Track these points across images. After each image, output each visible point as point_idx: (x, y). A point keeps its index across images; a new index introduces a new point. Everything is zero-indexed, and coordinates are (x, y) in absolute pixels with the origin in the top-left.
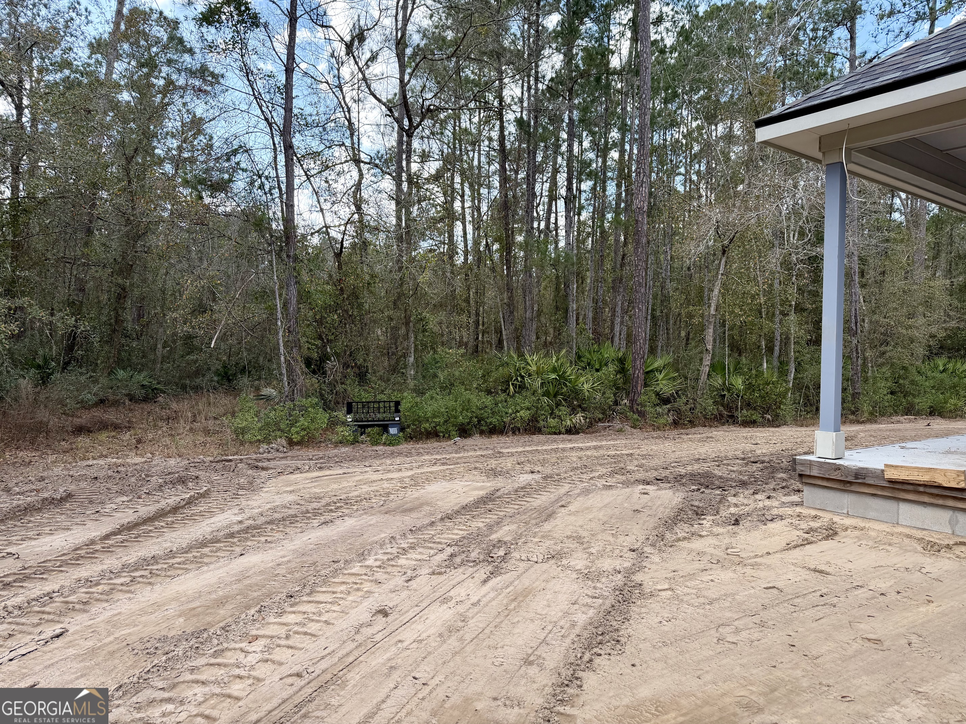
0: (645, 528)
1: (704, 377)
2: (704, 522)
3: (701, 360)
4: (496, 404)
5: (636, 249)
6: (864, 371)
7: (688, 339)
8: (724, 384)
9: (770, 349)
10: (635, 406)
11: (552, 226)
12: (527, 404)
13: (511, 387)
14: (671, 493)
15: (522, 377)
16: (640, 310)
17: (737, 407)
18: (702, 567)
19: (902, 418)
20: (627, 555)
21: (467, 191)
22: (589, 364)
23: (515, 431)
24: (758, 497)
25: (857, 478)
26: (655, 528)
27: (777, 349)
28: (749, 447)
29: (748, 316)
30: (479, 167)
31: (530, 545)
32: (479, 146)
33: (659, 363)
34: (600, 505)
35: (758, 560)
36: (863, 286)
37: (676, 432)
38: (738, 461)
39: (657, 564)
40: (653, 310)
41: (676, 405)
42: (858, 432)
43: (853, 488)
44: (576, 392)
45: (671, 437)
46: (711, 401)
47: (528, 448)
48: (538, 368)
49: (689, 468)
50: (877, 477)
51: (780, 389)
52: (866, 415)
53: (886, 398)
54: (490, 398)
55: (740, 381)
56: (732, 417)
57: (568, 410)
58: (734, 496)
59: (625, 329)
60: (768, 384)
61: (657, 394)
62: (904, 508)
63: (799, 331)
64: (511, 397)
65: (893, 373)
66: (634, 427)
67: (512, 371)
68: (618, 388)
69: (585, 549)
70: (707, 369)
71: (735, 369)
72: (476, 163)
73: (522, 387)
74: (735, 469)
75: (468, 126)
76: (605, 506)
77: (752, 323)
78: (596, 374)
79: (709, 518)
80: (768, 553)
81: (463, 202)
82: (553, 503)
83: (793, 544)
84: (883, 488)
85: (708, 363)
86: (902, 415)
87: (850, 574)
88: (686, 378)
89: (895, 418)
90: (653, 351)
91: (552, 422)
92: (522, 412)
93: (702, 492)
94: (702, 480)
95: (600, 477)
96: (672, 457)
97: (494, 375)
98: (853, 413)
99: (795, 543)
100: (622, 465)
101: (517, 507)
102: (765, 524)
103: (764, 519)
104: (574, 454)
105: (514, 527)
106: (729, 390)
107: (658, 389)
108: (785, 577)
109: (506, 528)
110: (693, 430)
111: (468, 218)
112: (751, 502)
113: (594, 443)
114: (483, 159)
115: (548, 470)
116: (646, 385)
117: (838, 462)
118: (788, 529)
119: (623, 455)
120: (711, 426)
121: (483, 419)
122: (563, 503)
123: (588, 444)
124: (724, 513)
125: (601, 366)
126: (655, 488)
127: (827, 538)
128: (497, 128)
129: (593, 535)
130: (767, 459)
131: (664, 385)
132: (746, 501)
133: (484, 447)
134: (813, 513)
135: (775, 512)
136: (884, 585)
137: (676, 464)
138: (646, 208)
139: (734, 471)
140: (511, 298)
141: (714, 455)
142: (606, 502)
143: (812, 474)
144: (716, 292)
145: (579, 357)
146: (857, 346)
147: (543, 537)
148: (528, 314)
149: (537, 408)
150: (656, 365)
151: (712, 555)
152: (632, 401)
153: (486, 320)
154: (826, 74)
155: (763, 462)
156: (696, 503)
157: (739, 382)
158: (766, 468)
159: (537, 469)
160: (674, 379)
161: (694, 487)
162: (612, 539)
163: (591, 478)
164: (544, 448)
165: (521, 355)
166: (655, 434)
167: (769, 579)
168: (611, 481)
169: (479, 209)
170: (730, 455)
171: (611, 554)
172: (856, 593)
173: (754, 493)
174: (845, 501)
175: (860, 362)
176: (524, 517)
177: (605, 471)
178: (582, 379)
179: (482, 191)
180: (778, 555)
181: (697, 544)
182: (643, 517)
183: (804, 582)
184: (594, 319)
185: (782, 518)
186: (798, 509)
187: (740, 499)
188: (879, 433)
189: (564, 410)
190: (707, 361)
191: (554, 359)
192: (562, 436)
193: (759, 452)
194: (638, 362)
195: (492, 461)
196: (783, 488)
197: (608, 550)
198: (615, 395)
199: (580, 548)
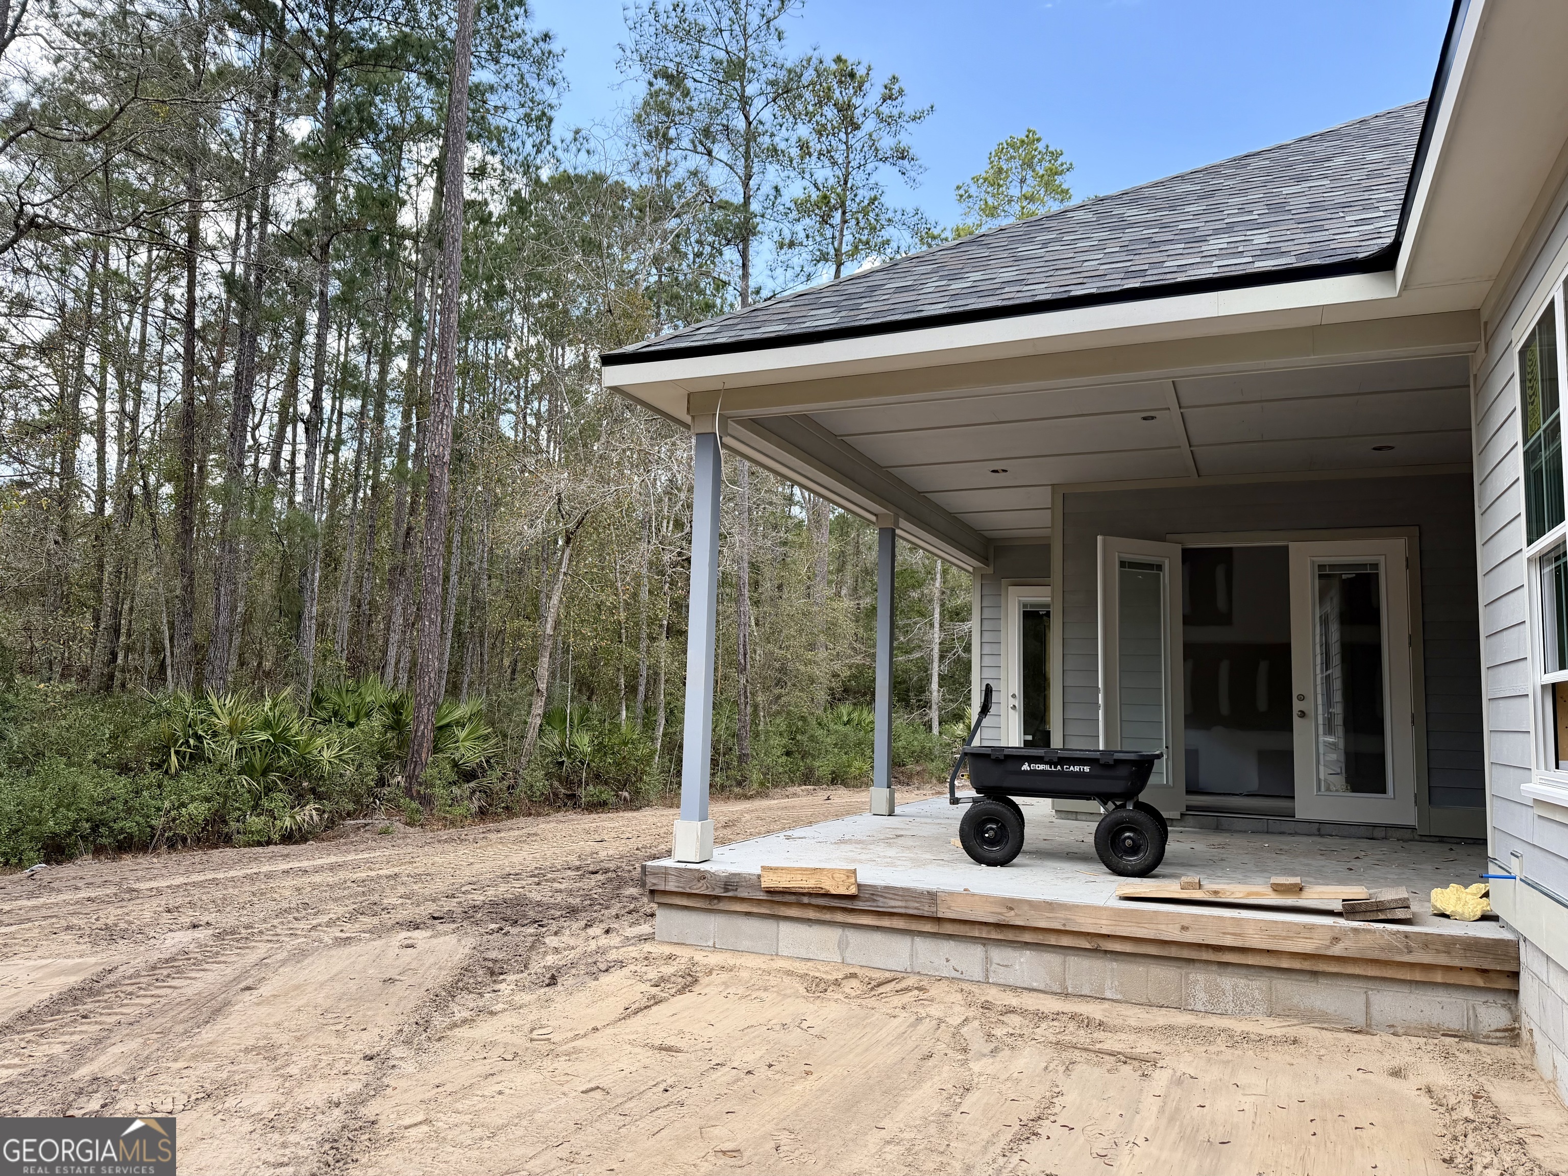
0: (398, 1011)
1: (532, 734)
2: (502, 986)
3: (530, 706)
4: (138, 793)
5: (429, 521)
6: (755, 722)
7: (514, 672)
8: (563, 744)
9: (632, 689)
10: (416, 788)
11: (284, 466)
12: (205, 790)
13: (174, 758)
14: (455, 941)
15: (199, 738)
16: (432, 622)
17: (580, 780)
18: (487, 1070)
19: (797, 789)
20: (356, 1069)
21: (112, 383)
22: (335, 714)
23: (175, 843)
24: (591, 932)
25: (727, 890)
26: (417, 1009)
27: (642, 689)
28: (589, 846)
29: (602, 639)
30: (143, 343)
31: (161, 1078)
32: (146, 307)
33: (462, 710)
34: (321, 978)
35: (578, 1043)
36: (756, 603)
37: (481, 828)
38: (569, 873)
39: (410, 1076)
40: (458, 622)
41: (485, 782)
42: (742, 813)
43: (722, 906)
44: (307, 766)
45: (471, 838)
46: (540, 774)
47: (196, 878)
48: (234, 721)
49: (491, 892)
50: (752, 886)
51: (642, 751)
52: (755, 786)
53: (780, 761)
54: (123, 780)
55: (586, 740)
56: (572, 796)
57: (289, 798)
58: (556, 934)
59: (407, 654)
60: (625, 744)
61: (455, 764)
62: (785, 928)
63: (672, 663)
64: (172, 777)
65: (789, 726)
66: (411, 824)
67: (178, 726)
68: (387, 756)
69: (277, 1069)
70: (538, 721)
71: (581, 721)
72: (135, 334)
73: (197, 757)
74: (563, 887)
75: (123, 268)
76: (332, 979)
77: (607, 651)
78: (348, 732)
79: (511, 978)
80: (596, 1029)
81: (101, 399)
82: (228, 985)
83: (634, 1007)
84: (759, 902)
85: (540, 711)
86: (800, 785)
87: (709, 1046)
88: (505, 736)
89: (791, 790)
90: (454, 690)
91: (255, 822)
92: (191, 807)
93: (505, 934)
94: (509, 912)
95: (331, 923)
96: (466, 874)
97: (138, 735)
98: (739, 784)
99: (637, 1005)
100: (375, 898)
101: (148, 1001)
102: (596, 979)
103: (595, 969)
104: (289, 882)
105: (133, 1045)
106: (569, 755)
107: (457, 756)
108: (614, 1068)
109: (117, 1050)
110: (509, 823)
111: (112, 432)
112: (580, 941)
113: (333, 859)
114: (151, 330)
115: (229, 920)
116: (436, 750)
117: (703, 867)
118: (630, 982)
119: (380, 877)
120: (539, 814)
121: (103, 823)
122: (249, 982)
123: (319, 862)
124: (536, 967)
125: (358, 718)
126: (429, 933)
127: (681, 991)
128: (184, 282)
129: (298, 1039)
130: (612, 866)
131: (468, 749)
132: (572, 942)
133: (99, 880)
134: (667, 950)
135: (613, 955)
136: (752, 1057)
137: (469, 888)
138: (447, 458)
139: (560, 891)
140: (189, 588)
141: (535, 865)
142: (334, 971)
143: (668, 888)
144: (555, 600)
145: (318, 701)
146: (745, 687)
147: (194, 1057)
148: (223, 620)
149: (226, 797)
150: (457, 714)
151: (506, 1045)
152: (410, 778)
153: (134, 626)
154: (714, 306)
155: (606, 871)
156: (493, 955)
157: (584, 742)
158: (610, 880)
159: (205, 919)
160: (486, 738)
161: (494, 926)
162: (333, 1041)
163: (314, 928)
164: (232, 873)
165: (199, 695)
166: (444, 834)
167: (591, 1075)
168: (350, 930)
169: (134, 419)
170: (559, 863)
171: (327, 1071)
172: (714, 1077)
173: (587, 926)
174: (712, 927)
175: (749, 710)
176: (161, 1020)
177: (341, 910)
178: (319, 741)
179: (144, 386)
180: (610, 1031)
181: (485, 1029)
182: (398, 989)
183: (642, 1071)
184: (353, 633)
185: (621, 964)
186: (647, 947)
187: (565, 939)
188: (769, 814)
189: (280, 799)
190: (538, 708)
191: (268, 704)
192: (272, 848)
193: (603, 854)
194: (425, 711)
195: (111, 909)
196: (630, 913)
197: (323, 1064)
198: (379, 768)
199: (268, 1068)
